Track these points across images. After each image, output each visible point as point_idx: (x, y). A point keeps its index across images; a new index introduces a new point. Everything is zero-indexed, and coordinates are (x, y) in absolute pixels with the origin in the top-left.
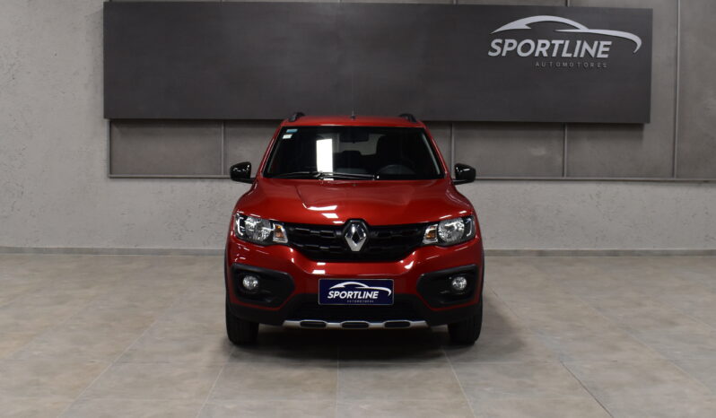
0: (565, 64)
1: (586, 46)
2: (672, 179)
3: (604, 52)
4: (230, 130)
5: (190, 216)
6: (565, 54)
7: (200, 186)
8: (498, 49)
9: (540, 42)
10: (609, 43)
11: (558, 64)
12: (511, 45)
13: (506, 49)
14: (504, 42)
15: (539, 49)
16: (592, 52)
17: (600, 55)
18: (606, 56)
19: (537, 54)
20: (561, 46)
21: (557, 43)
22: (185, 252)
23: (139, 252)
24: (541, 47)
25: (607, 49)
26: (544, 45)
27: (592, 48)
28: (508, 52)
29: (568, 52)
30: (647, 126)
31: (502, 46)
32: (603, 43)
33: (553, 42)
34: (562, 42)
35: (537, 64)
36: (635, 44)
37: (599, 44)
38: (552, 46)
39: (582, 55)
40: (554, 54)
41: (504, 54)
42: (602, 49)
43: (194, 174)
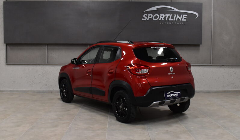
0: (170, 23)
1: (178, 16)
2: (210, 65)
3: (184, 19)
4: (49, 47)
5: (35, 79)
6: (170, 19)
7: (39, 68)
8: (145, 18)
9: (161, 15)
10: (187, 15)
11: (168, 23)
12: (150, 16)
13: (149, 17)
14: (148, 15)
15: (161, 17)
16: (180, 19)
17: (183, 20)
18: (185, 20)
19: (160, 20)
20: (169, 17)
21: (167, 15)
22: (34, 92)
23: (17, 91)
24: (162, 17)
25: (186, 18)
26: (162, 16)
27: (180, 17)
28: (149, 19)
29: (171, 19)
30: (201, 45)
31: (147, 16)
32: (184, 15)
33: (166, 15)
34: (169, 15)
35: (160, 23)
36: (196, 16)
37: (183, 16)
38: (166, 16)
39: (177, 20)
40: (166, 20)
41: (148, 20)
42: (184, 17)
43: (37, 63)
